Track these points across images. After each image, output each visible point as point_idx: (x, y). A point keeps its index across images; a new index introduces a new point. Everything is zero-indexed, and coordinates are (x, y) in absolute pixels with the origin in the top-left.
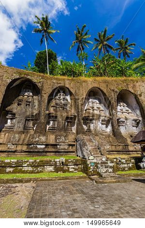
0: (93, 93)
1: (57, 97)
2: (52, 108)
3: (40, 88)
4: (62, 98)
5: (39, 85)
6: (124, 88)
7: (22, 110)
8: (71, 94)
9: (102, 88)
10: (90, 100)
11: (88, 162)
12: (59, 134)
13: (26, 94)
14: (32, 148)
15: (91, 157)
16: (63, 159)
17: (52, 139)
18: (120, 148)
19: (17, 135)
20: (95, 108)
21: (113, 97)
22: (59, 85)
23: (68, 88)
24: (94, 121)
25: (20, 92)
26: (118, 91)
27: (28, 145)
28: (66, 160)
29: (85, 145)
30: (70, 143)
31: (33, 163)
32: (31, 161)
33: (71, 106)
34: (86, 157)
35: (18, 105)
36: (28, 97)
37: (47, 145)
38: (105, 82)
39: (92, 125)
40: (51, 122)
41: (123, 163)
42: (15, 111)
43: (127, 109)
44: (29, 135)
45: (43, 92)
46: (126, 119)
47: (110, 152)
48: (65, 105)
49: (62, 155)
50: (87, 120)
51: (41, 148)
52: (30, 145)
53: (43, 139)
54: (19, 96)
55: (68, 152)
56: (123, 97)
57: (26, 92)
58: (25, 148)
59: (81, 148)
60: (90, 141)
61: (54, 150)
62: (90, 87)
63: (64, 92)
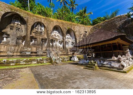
0: (56, 28)
1: (37, 27)
2: (34, 33)
3: (26, 21)
4: (39, 28)
5: (25, 19)
6: (70, 28)
7: (14, 32)
8: (44, 27)
9: (60, 26)
10: (54, 31)
11: (52, 59)
12: (38, 47)
13: (16, 23)
14: (23, 54)
15: (54, 57)
16: (41, 58)
17: (34, 49)
18: (65, 53)
19: (13, 47)
20: (56, 35)
21: (65, 31)
22: (38, 21)
23: (43, 24)
24: (55, 42)
25: (11, 21)
26: (67, 29)
27: (21, 52)
28: (42, 59)
29: (51, 52)
30: (44, 52)
31: (26, 60)
32: (25, 60)
33: (45, 33)
34: (52, 57)
35: (11, 29)
36: (17, 25)
37: (32, 52)
38: (62, 23)
39: (54, 44)
40: (33, 41)
41: (65, 59)
42: (9, 33)
43: (70, 37)
44: (20, 48)
45: (28, 24)
46: (69, 42)
47: (61, 55)
48: (41, 32)
49: (40, 57)
50: (52, 41)
51: (28, 54)
52: (22, 52)
53: (29, 49)
54: (10, 23)
55: (42, 55)
56: (69, 32)
57: (15, 21)
58: (19, 54)
59: (49, 53)
60: (53, 51)
61: (35, 55)
62: (55, 25)
63: (40, 25)
